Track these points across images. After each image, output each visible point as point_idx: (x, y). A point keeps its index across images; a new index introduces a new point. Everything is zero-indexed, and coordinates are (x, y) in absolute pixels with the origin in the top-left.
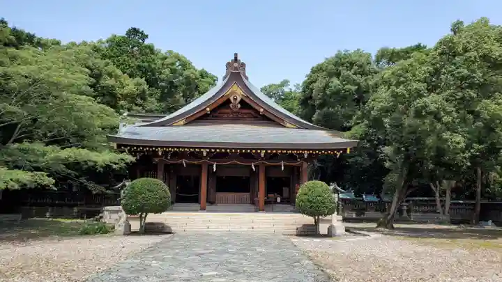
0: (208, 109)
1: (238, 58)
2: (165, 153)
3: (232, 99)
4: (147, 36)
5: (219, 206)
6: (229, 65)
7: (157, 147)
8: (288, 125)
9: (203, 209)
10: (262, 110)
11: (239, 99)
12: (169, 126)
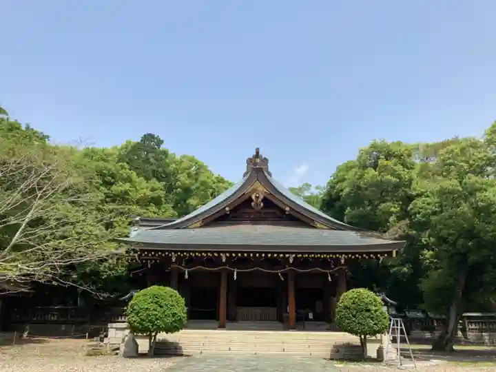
0: (227, 209)
1: (260, 154)
2: (179, 259)
3: (253, 197)
4: (162, 142)
5: (240, 324)
6: (250, 161)
7: (170, 252)
8: (318, 225)
9: (222, 327)
10: (287, 209)
11: (262, 197)
12: (184, 228)
